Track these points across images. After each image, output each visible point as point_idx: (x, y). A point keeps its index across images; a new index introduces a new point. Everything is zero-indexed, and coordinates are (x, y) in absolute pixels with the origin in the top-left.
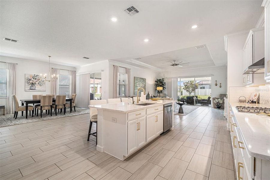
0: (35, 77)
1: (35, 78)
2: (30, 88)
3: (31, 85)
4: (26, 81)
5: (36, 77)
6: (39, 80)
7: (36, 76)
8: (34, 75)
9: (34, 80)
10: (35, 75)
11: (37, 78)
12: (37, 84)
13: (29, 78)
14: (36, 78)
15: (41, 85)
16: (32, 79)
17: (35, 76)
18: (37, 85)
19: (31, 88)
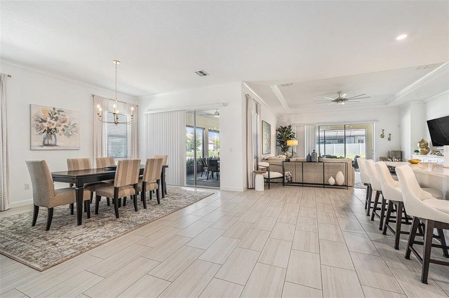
0: (55, 114)
1: (55, 116)
2: (44, 142)
3: (45, 134)
4: (33, 122)
5: (57, 115)
6: (64, 122)
7: (59, 111)
8: (52, 110)
9: (53, 121)
10: (54, 109)
11: (60, 117)
12: (60, 132)
13: (42, 115)
14: (57, 118)
15: (69, 135)
16: (49, 119)
17: (56, 111)
18: (60, 135)
19: (46, 143)
